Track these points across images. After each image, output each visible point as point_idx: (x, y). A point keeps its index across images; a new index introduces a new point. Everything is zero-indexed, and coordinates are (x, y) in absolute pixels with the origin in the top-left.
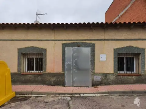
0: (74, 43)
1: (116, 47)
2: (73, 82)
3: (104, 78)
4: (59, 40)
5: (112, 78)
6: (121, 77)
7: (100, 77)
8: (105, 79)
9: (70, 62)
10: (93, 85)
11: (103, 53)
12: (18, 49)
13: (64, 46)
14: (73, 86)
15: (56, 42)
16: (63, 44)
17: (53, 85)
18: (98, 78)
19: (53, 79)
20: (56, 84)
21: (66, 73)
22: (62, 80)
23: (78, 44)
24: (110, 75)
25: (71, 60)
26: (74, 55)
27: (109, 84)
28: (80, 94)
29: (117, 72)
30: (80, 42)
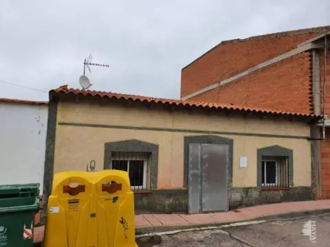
0: (203, 136)
1: (261, 147)
2: (201, 205)
3: (244, 196)
4: (179, 131)
5: (255, 194)
6: (267, 192)
7: (239, 194)
8: (246, 197)
9: (197, 169)
10: (230, 209)
11: (244, 156)
12: (107, 145)
13: (188, 141)
14: (201, 212)
15: (175, 133)
16: (186, 138)
17: (167, 213)
18: (237, 196)
19: (168, 202)
20: (173, 210)
21: (191, 189)
22: (183, 202)
23: (209, 139)
24: (253, 191)
25: (199, 167)
26: (204, 157)
27: (251, 205)
28: (228, 224)
29: (261, 185)
30: (213, 136)
